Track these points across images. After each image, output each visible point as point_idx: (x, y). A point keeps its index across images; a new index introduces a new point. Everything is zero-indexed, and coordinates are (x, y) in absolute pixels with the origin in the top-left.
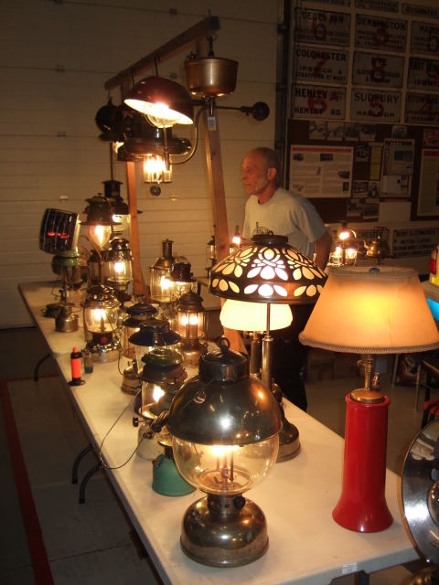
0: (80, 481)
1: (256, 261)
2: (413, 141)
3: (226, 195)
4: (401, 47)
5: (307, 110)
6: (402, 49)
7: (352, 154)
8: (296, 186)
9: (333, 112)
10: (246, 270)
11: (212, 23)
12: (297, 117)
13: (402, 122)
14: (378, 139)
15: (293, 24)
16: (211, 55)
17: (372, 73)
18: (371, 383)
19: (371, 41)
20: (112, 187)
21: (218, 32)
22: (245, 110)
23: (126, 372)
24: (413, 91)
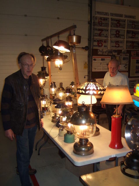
0: (38, 150)
1: (88, 85)
2: (128, 54)
3: (78, 71)
4: (124, 27)
5: (97, 46)
6: (124, 28)
7: (110, 58)
8: (94, 68)
9: (105, 46)
10: (86, 87)
11: (74, 27)
12: (95, 48)
13: (125, 49)
14: (118, 54)
15: (93, 21)
16: (74, 35)
17: (116, 35)
18: (117, 113)
19: (115, 26)
20: (43, 69)
21: (76, 29)
22: (83, 48)
23: (52, 117)
24: (128, 40)
